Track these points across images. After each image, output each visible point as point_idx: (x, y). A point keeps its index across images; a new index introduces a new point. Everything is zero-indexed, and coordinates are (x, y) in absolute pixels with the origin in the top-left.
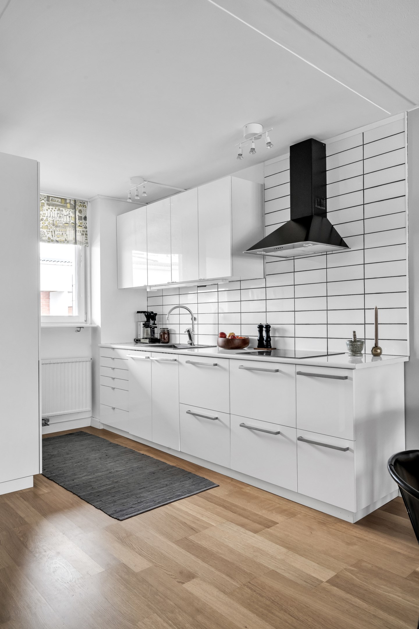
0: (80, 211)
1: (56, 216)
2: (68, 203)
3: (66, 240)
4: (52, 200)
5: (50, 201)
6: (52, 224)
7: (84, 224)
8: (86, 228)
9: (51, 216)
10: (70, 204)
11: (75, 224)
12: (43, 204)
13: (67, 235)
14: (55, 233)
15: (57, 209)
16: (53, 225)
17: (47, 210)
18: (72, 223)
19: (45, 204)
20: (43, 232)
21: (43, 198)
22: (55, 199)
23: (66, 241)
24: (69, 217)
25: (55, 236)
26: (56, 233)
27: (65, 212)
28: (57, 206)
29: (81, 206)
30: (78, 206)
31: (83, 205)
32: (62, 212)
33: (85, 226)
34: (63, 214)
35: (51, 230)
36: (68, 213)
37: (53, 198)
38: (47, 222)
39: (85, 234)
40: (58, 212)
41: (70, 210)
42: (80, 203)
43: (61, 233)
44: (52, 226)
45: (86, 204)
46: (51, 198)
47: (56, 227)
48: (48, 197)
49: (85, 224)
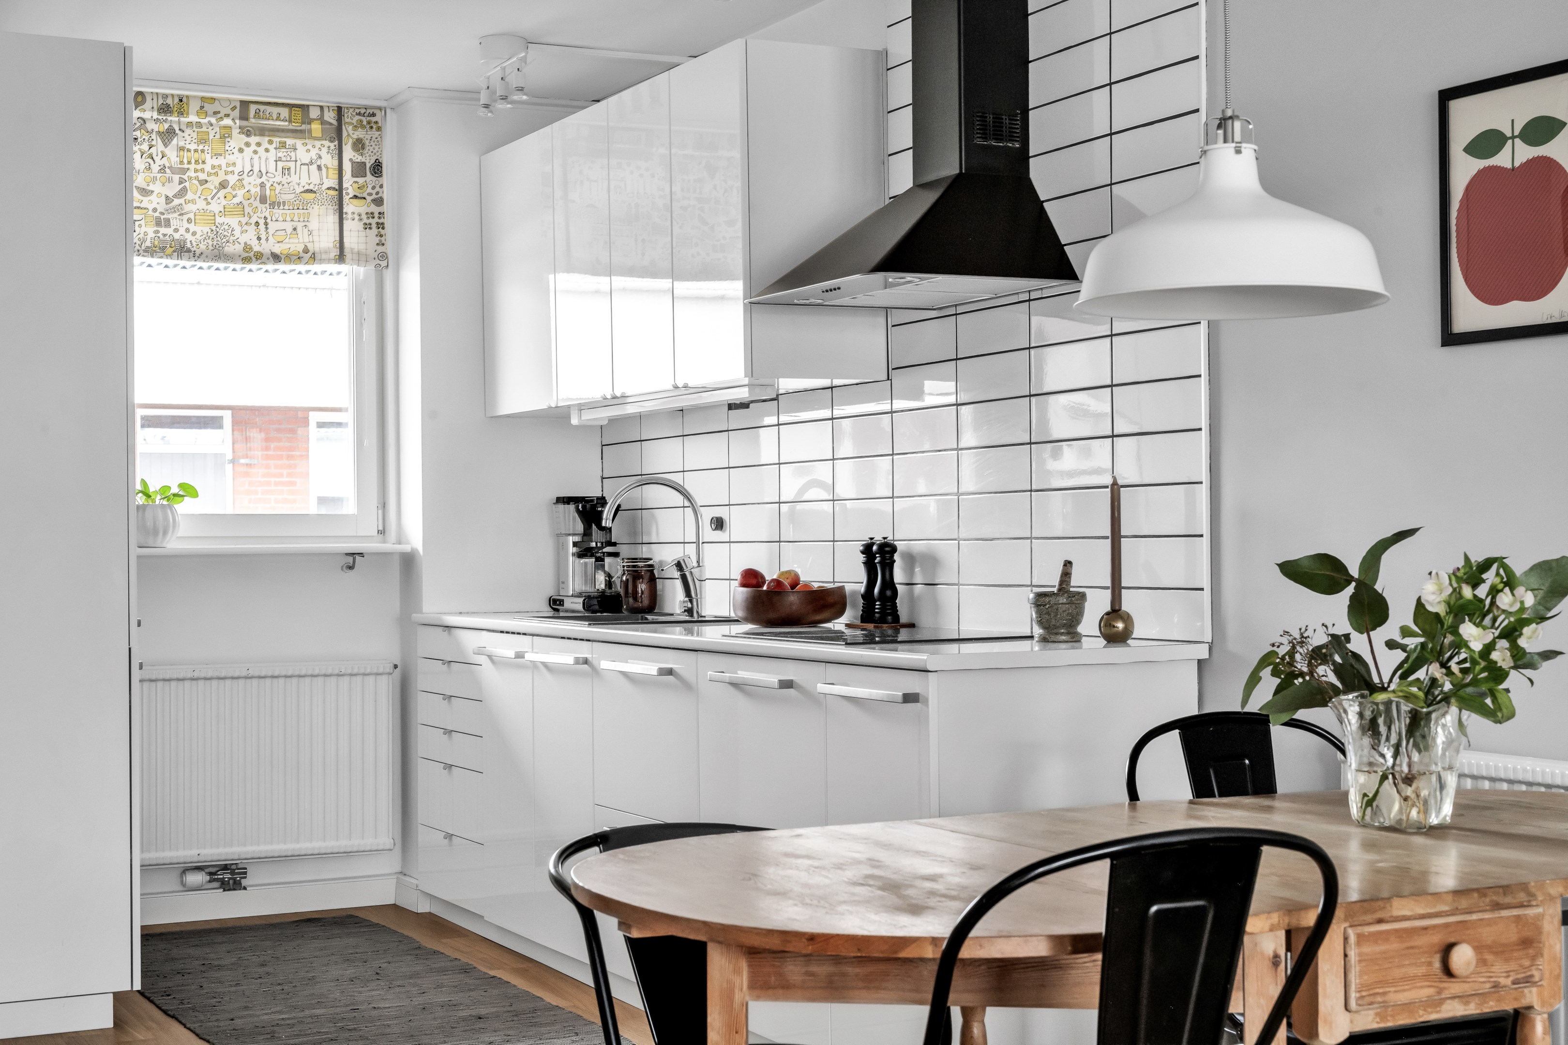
0: (359, 145)
1: (272, 168)
2: (313, 120)
3: (306, 251)
4: (257, 115)
5: (253, 120)
6: (258, 198)
7: (373, 188)
8: (379, 201)
9: (256, 170)
10: (323, 122)
11: (340, 189)
12: (228, 130)
13: (310, 233)
14: (267, 228)
15: (274, 145)
16: (263, 200)
17: (241, 150)
18: (329, 189)
19: (235, 132)
20: (226, 227)
21: (228, 111)
22: (269, 109)
23: (309, 256)
24: (319, 168)
25: (267, 239)
26: (272, 226)
27: (305, 151)
28: (279, 134)
29: (363, 127)
30: (350, 128)
31: (369, 123)
32: (293, 154)
33: (374, 196)
34: (296, 161)
35: (253, 220)
36: (313, 154)
37: (262, 108)
38: (240, 193)
39: (378, 223)
40: (280, 155)
41: (324, 142)
42: (358, 117)
43: (289, 227)
44: (257, 203)
45: (378, 118)
46: (253, 108)
47: (273, 205)
48: (245, 104)
49: (377, 189)
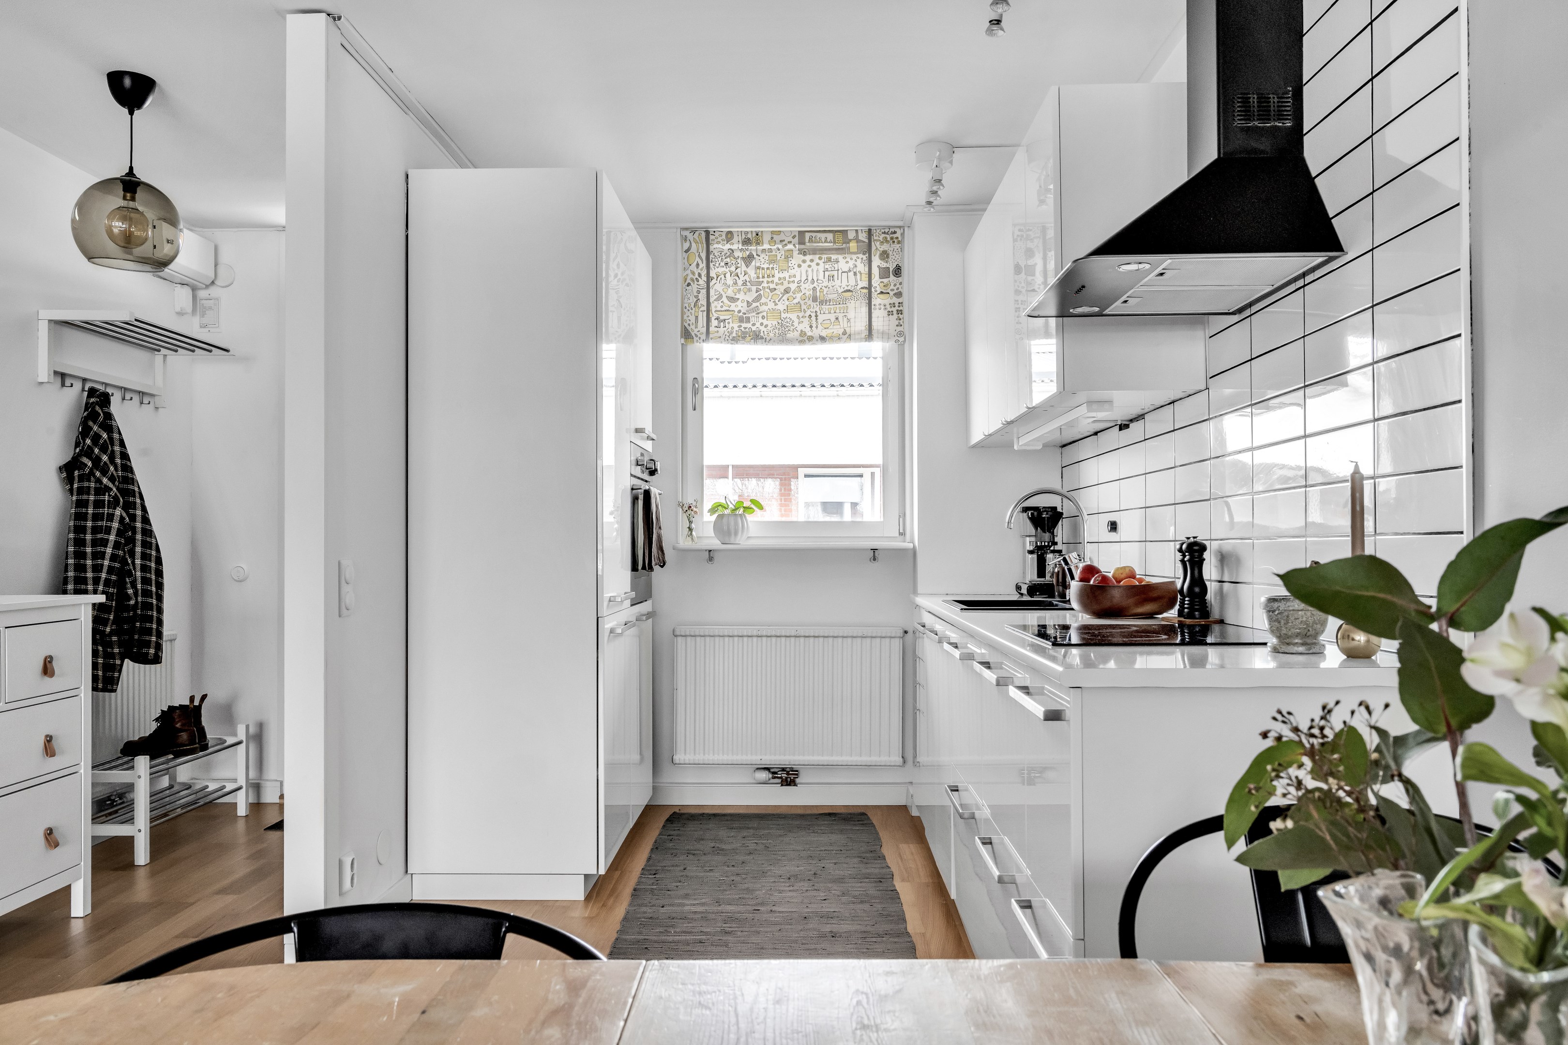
0: (885, 255)
1: (821, 277)
2: (851, 240)
3: (844, 333)
4: (811, 240)
5: (808, 244)
6: (811, 299)
7: (895, 285)
8: (899, 295)
9: (810, 279)
10: (858, 241)
11: (870, 287)
12: (791, 252)
13: (849, 320)
14: (817, 319)
15: (823, 260)
16: (815, 299)
17: (799, 266)
18: (862, 288)
19: (796, 253)
20: (789, 320)
21: (790, 239)
22: (819, 235)
23: (847, 336)
24: (855, 274)
25: (817, 327)
26: (821, 318)
27: (844, 263)
28: (825, 252)
29: (887, 241)
30: (878, 244)
31: (892, 238)
32: (836, 266)
33: (896, 291)
34: (838, 270)
35: (807, 314)
36: (851, 264)
37: (814, 235)
38: (799, 295)
39: (897, 311)
40: (826, 267)
41: (858, 255)
42: (884, 235)
43: (832, 317)
44: (810, 302)
45: (898, 235)
46: (807, 235)
47: (821, 303)
48: (802, 234)
49: (898, 286)
